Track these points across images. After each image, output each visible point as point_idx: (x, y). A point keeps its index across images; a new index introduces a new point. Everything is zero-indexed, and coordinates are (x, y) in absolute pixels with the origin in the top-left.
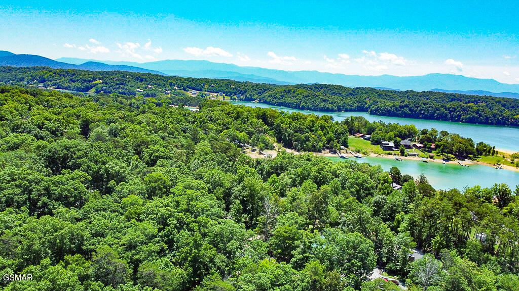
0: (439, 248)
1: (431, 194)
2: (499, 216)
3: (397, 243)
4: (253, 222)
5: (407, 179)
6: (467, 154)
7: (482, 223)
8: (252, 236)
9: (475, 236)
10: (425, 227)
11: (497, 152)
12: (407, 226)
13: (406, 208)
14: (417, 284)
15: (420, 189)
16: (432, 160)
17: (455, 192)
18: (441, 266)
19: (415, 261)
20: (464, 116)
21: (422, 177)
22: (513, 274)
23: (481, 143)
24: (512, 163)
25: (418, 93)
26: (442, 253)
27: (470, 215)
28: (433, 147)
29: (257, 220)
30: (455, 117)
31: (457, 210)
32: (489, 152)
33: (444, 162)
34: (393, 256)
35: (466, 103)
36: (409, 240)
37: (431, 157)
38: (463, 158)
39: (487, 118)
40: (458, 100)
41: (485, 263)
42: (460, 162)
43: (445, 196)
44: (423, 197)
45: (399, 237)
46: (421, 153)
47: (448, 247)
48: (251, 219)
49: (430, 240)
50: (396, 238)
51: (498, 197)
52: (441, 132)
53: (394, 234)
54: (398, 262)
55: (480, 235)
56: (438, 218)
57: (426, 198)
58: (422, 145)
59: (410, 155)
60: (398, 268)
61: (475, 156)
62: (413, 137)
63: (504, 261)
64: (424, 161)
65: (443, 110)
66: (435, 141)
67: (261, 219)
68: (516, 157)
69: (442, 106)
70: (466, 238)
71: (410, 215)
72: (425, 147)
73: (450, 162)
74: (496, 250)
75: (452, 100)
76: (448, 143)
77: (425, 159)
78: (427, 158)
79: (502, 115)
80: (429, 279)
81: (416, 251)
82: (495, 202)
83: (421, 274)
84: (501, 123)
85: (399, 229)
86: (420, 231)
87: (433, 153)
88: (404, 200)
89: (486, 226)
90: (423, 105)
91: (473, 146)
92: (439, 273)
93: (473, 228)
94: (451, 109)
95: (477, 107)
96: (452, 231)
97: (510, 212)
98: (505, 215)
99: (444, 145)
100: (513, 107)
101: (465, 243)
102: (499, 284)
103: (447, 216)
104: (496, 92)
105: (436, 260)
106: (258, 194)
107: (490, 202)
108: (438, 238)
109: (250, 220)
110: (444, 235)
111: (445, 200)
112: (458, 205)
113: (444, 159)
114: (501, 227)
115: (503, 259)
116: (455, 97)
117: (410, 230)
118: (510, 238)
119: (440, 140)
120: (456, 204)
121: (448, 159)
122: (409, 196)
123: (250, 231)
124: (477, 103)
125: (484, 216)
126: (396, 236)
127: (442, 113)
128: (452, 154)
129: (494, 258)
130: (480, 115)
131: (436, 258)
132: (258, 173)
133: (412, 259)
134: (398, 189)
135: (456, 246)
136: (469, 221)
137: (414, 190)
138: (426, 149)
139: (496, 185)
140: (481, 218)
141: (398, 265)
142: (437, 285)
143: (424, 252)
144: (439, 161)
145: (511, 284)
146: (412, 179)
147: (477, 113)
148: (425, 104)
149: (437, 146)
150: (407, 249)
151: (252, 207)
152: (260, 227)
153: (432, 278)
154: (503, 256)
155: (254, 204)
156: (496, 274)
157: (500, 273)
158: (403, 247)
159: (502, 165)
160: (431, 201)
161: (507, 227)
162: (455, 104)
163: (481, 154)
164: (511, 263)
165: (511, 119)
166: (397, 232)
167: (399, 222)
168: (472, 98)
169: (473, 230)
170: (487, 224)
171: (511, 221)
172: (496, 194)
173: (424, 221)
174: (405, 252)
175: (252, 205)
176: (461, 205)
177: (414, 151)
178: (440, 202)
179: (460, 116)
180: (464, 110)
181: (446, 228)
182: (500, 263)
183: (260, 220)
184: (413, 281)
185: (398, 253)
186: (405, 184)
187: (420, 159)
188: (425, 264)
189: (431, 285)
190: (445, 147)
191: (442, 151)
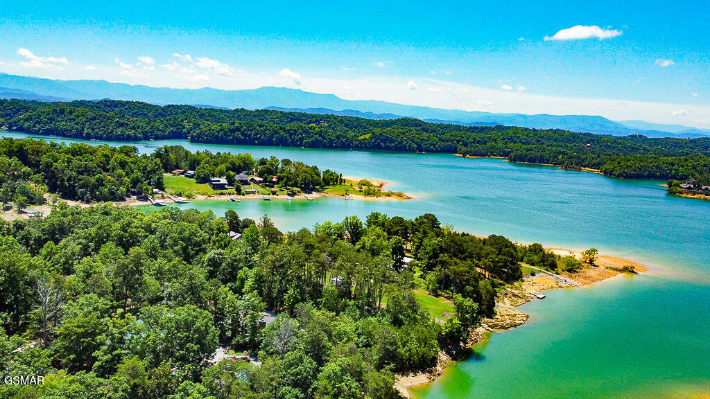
0: (293, 304)
1: (277, 239)
2: (353, 254)
3: (242, 308)
4: (21, 322)
5: (247, 224)
6: (314, 185)
7: (337, 265)
8: (20, 344)
9: (330, 282)
10: (275, 282)
11: (345, 180)
12: (253, 284)
13: (249, 261)
14: (272, 354)
15: (264, 235)
16: (275, 196)
17: (304, 232)
18: (298, 324)
19: (267, 326)
20: (306, 139)
21: (265, 219)
22: (372, 316)
23: (328, 171)
24: (360, 191)
25: (251, 112)
26: (296, 308)
27: (324, 257)
28: (274, 180)
29: (27, 318)
30: (297, 141)
31: (309, 254)
32: (337, 181)
33: (290, 198)
34: (239, 326)
35: (308, 124)
36: (257, 301)
37: (274, 193)
38: (309, 191)
39: (331, 141)
40: (298, 120)
41: (344, 310)
42: (307, 195)
43: (294, 240)
44: (269, 244)
45: (244, 300)
46: (261, 190)
47: (303, 300)
48: (16, 318)
49: (283, 296)
50: (241, 302)
51: (349, 232)
52: (282, 161)
53: (237, 298)
54: (247, 333)
55: (335, 279)
56: (289, 267)
57: (272, 245)
58: (261, 179)
59: (248, 193)
60: (247, 339)
61: (322, 187)
62: (250, 169)
63: (362, 304)
64: (266, 199)
65: (282, 133)
66: (277, 172)
67: (34, 314)
68: (364, 185)
69: (281, 128)
70: (322, 286)
71: (255, 269)
72: (265, 181)
73: (296, 197)
74: (353, 293)
75: (292, 120)
76: (291, 174)
77: (266, 197)
78: (269, 194)
79: (346, 136)
80: (286, 344)
81: (267, 314)
82: (348, 238)
83: (276, 340)
84: (345, 145)
85: (243, 290)
86: (270, 289)
87: (276, 188)
88: (246, 251)
89: (340, 268)
90: (258, 128)
91: (319, 175)
92: (296, 334)
93: (327, 272)
94: (292, 132)
95: (319, 128)
96: (305, 280)
97: (363, 247)
98: (358, 251)
99: (287, 177)
100: (356, 127)
101: (320, 292)
102: (360, 331)
103: (298, 263)
104: (337, 109)
105: (291, 319)
106: (23, 276)
107: (342, 239)
108: (291, 291)
109: (14, 321)
110: (297, 286)
111: (295, 244)
112: (309, 247)
113: (289, 195)
114: (356, 266)
115: (361, 302)
116: (295, 116)
117: (256, 289)
118: (365, 276)
119: (282, 171)
120: (307, 247)
121: (293, 194)
122: (252, 246)
123: (15, 337)
124: (319, 123)
125: (338, 256)
126: (241, 299)
127: (282, 137)
128: (297, 187)
129: (352, 303)
130: (324, 138)
131: (291, 317)
132: (20, 243)
133: (263, 325)
134: (238, 239)
135: (312, 297)
136: (323, 265)
137: (258, 237)
138: (267, 183)
139: (347, 218)
140: (335, 259)
141: (247, 336)
142: (296, 348)
143: (276, 313)
144: (283, 197)
145: (370, 328)
146: (254, 223)
147: (320, 136)
148: (260, 126)
149: (280, 179)
150: (255, 314)
151: (16, 299)
152: (34, 328)
153: (289, 341)
154: (360, 298)
155: (19, 293)
156: (356, 320)
157: (359, 318)
158: (251, 312)
159: (350, 195)
160: (279, 247)
161: (361, 264)
162: (295, 125)
163: (329, 185)
164: (369, 304)
165: (355, 140)
166: (242, 294)
167: (243, 281)
168: (313, 118)
169: (328, 275)
170: (342, 265)
171: (365, 257)
172: (348, 229)
173: (273, 274)
174: (253, 318)
175: (15, 295)
176: (312, 247)
177: (253, 187)
178: (289, 247)
179: (302, 139)
180: (306, 132)
181: (299, 278)
182: (358, 307)
183: (32, 316)
184: (267, 352)
185: (245, 321)
186: (246, 230)
187: (261, 196)
188: (279, 327)
189: (289, 350)
190: (289, 179)
191: (286, 184)
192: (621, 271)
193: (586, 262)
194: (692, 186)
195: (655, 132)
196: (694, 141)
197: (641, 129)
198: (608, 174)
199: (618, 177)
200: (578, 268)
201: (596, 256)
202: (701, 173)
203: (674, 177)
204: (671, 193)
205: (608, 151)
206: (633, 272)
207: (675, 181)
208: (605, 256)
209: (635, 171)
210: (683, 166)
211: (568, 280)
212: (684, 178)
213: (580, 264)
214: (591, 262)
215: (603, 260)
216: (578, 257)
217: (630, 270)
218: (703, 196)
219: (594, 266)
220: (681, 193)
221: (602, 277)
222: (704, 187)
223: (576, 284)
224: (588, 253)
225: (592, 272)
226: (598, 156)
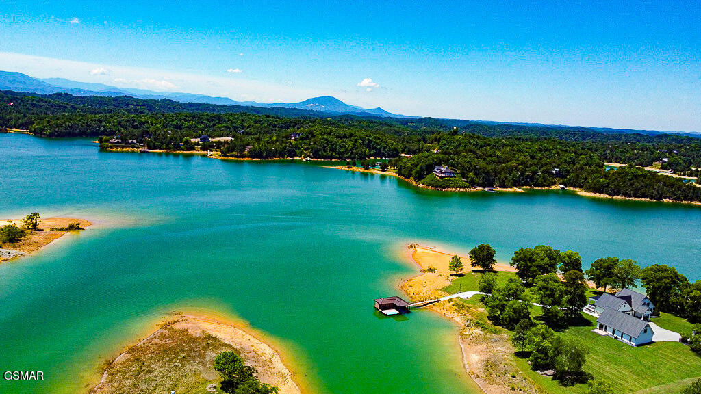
192: (67, 230)
194: (120, 141)
195: (80, 91)
197: (66, 88)
198: (38, 134)
199: (50, 136)
201: (38, 220)
202: (126, 128)
206: (79, 228)
208: (48, 218)
209: (66, 129)
210: (110, 123)
211: (11, 251)
212: (112, 134)
213: (22, 231)
214: (35, 227)
215: (47, 223)
216: (19, 224)
217: (75, 227)
218: (130, 149)
219: (39, 230)
220: (111, 147)
221: (48, 240)
222: (130, 141)
223: (22, 253)
224: (30, 218)
225: (37, 237)
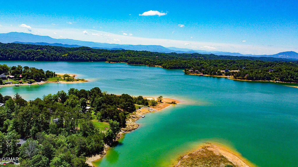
0: (35, 133)
1: (24, 104)
2: (63, 107)
3: (7, 139)
5: (7, 98)
6: (42, 78)
7: (55, 113)
9: (53, 121)
10: (24, 124)
11: (57, 75)
12: (13, 127)
13: (10, 116)
14: (25, 158)
15: (17, 103)
16: (21, 84)
17: (38, 100)
18: (38, 142)
19: (22, 145)
20: (36, 57)
21: (17, 95)
22: (74, 134)
23: (48, 71)
24: (64, 79)
25: (5, 44)
26: (37, 135)
27: (49, 110)
28: (21, 76)
30: (31, 58)
31: (41, 109)
32: (53, 75)
33: (29, 84)
34: (6, 148)
35: (36, 50)
36: (15, 135)
37: (21, 83)
38: (40, 81)
39: (49, 57)
40: (31, 48)
41: (60, 133)
42: (38, 83)
43: (33, 104)
44: (20, 107)
45: (8, 135)
46: (14, 81)
47: (40, 131)
49: (29, 130)
50: (7, 136)
51: (60, 98)
52: (24, 67)
53: (4, 134)
54: (11, 150)
55: (55, 120)
56: (31, 116)
57: (22, 107)
58: (13, 77)
59: (6, 84)
60: (11, 153)
61: (45, 78)
62: (7, 72)
64: (17, 86)
65: (23, 54)
66: (22, 73)
68: (66, 76)
69: (22, 52)
70: (49, 123)
71: (13, 120)
72: (15, 77)
73: (33, 84)
74: (64, 125)
75: (28, 48)
76: (29, 73)
77: (17, 85)
78: (18, 83)
79: (56, 55)
80: (32, 152)
81: (22, 140)
82: (60, 101)
83: (27, 151)
84: (56, 59)
85: (8, 130)
86: (22, 128)
87: (22, 80)
88: (8, 111)
89: (57, 114)
90: (10, 52)
91: (44, 73)
92: (37, 147)
93: (51, 117)
94: (28, 53)
95: (42, 51)
96: (40, 122)
97: (68, 104)
98: (65, 106)
99: (27, 74)
100: (60, 51)
101: (48, 126)
102: (68, 141)
103: (36, 114)
104: (50, 42)
105: (34, 141)
107: (57, 101)
108: (33, 128)
110: (36, 125)
111: (34, 106)
112: (41, 107)
113: (29, 83)
114: (64, 112)
115: (68, 128)
116: (29, 46)
117: (15, 129)
118: (69, 117)
119: (24, 72)
120: (40, 106)
121: (31, 83)
122: (11, 108)
124: (42, 49)
125: (56, 109)
126: (6, 135)
127: (23, 56)
128: (33, 79)
129: (64, 129)
130: (45, 56)
131: (34, 139)
133: (19, 145)
134: (2, 106)
135: (44, 129)
136: (48, 114)
137: (14, 104)
138: (17, 78)
139: (59, 92)
140: (54, 111)
142: (37, 154)
143: (26, 139)
144: (26, 84)
145: (73, 139)
146: (11, 97)
147: (43, 55)
148: (11, 51)
149: (23, 76)
150: (15, 141)
153: (34, 151)
154: (68, 127)
156: (66, 137)
157: (68, 136)
158: (12, 140)
159: (60, 81)
160: (25, 108)
161: (67, 111)
162: (30, 50)
163: (49, 77)
164: (72, 129)
165: (61, 57)
166: (7, 132)
167: (7, 126)
168: (39, 47)
169: (52, 118)
171: (69, 108)
172: (60, 97)
173: (23, 121)
174: (14, 143)
176: (43, 106)
177: (9, 81)
178: (31, 107)
179: (33, 57)
180: (36, 53)
181: (37, 121)
182: (67, 131)
184: (22, 158)
185: (9, 145)
186: (7, 101)
187: (14, 85)
188: (28, 145)
189: (34, 155)
190: (28, 76)
191: (27, 78)
192: (171, 103)
193: (159, 101)
194: (192, 71)
195: (180, 51)
196: (192, 54)
197: (175, 50)
198: (164, 67)
199: (168, 68)
200: (156, 104)
201: (162, 99)
202: (195, 66)
203: (186, 68)
204: (186, 73)
205: (164, 59)
206: (175, 103)
207: (187, 69)
208: (166, 98)
209: (174, 66)
210: (189, 63)
211: (153, 109)
212: (190, 68)
213: (157, 102)
214: (161, 101)
215: (165, 100)
216: (156, 100)
217: (174, 103)
218: (196, 74)
219: (162, 102)
220: (189, 73)
221: (165, 106)
222: (196, 71)
223: (156, 110)
224: (159, 98)
225: (161, 105)
226: (161, 61)
